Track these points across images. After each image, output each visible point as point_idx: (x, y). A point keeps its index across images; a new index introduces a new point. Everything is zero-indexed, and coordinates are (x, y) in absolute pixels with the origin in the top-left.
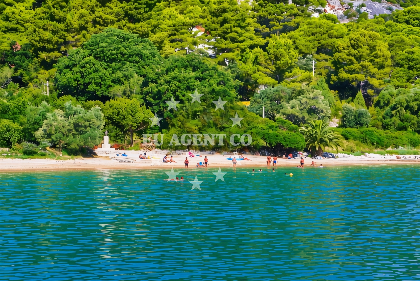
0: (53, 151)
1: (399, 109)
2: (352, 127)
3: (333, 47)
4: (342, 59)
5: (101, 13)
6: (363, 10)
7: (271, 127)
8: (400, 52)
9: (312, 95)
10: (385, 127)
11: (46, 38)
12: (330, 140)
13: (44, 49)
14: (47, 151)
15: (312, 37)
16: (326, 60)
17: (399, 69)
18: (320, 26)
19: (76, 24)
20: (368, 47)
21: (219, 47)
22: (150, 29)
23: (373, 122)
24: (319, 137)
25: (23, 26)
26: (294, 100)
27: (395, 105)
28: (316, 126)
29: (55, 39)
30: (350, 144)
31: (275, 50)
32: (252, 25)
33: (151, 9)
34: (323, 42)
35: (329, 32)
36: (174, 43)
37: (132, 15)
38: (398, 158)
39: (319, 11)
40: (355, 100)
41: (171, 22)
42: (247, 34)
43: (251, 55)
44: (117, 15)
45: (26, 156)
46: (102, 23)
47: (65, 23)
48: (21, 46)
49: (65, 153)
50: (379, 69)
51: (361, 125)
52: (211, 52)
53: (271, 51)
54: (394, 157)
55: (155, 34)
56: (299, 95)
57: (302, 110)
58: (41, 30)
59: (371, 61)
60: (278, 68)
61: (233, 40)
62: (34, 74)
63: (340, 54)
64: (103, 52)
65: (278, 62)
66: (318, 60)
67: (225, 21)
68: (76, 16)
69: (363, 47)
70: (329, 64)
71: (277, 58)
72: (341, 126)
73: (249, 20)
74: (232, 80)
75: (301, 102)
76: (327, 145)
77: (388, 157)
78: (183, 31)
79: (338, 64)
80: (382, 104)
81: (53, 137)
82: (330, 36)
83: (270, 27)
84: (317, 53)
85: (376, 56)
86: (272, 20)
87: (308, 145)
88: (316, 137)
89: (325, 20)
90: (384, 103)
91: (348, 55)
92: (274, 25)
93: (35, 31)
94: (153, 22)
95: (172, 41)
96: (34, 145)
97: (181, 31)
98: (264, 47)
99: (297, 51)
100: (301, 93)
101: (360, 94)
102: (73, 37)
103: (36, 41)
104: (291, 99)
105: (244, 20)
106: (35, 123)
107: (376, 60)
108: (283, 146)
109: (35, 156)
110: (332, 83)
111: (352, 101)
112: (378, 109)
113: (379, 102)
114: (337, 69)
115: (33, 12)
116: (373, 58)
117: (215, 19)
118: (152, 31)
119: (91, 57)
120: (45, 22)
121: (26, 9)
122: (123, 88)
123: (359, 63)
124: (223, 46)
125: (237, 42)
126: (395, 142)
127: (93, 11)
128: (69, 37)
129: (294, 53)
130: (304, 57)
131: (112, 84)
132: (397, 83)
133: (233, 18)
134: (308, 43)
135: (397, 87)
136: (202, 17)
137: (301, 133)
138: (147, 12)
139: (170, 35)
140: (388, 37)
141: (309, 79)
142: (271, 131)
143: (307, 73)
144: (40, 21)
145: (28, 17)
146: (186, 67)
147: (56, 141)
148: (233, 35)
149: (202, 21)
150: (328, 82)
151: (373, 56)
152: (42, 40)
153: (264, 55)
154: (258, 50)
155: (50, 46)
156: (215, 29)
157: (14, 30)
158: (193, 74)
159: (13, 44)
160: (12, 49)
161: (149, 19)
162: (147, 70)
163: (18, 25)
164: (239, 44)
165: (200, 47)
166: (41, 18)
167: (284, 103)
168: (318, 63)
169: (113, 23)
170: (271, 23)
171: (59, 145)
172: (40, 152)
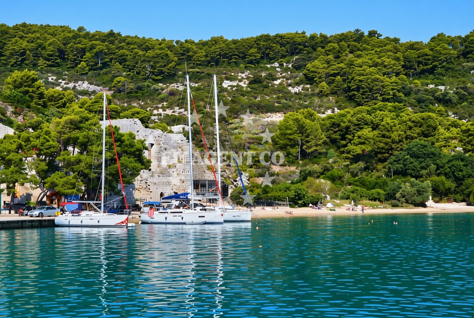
0: (407, 205)
5: (410, 133)
11: (381, 147)
13: (381, 153)
14: (404, 205)
19: (397, 139)
22: (435, 141)
25: (368, 141)
29: (386, 147)
37: (426, 134)
41: (443, 137)
44: (418, 134)
46: (411, 138)
47: (391, 139)
48: (368, 151)
49: (413, 205)
55: (437, 143)
58: (378, 143)
62: (375, 166)
64: (414, 153)
78: (449, 141)
81: (406, 197)
93: (375, 143)
94: (437, 137)
96: (397, 201)
102: (395, 146)
103: (376, 149)
106: (394, 190)
117: (464, 134)
119: (408, 156)
120: (381, 138)
122: (427, 171)
127: (405, 132)
128: (393, 146)
131: (420, 170)
136: (458, 134)
138: (433, 132)
145: (370, 136)
147: (408, 199)
149: (457, 136)
152: (378, 148)
155: (384, 151)
156: (465, 140)
157: (363, 143)
158: (462, 163)
159: (363, 151)
160: (363, 153)
161: (434, 135)
162: (438, 162)
163: (365, 141)
166: (377, 137)
169: (416, 138)
171: (410, 201)
172: (400, 205)
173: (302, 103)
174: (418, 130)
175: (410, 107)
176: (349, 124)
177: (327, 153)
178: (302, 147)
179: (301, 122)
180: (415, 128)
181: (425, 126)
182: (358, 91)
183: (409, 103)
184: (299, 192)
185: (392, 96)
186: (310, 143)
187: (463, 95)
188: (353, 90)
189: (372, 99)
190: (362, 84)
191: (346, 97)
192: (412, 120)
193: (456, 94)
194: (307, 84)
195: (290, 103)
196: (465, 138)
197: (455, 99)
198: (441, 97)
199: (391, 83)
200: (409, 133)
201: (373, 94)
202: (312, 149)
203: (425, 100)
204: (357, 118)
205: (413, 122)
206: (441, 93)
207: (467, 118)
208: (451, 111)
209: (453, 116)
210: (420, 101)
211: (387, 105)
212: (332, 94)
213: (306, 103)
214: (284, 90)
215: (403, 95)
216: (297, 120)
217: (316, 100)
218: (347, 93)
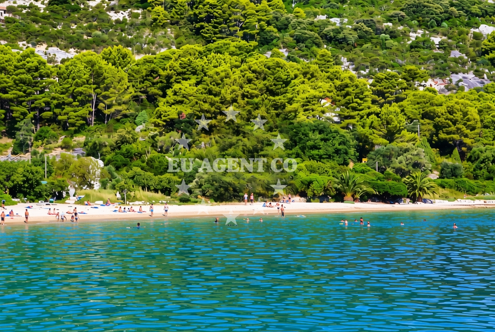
1: (486, 163)
2: (449, 178)
3: (434, 113)
4: (441, 123)
6: (460, 84)
7: (379, 179)
8: (487, 116)
9: (415, 153)
10: (476, 177)
11: (206, 109)
12: (428, 188)
14: (198, 199)
15: (417, 106)
16: (429, 124)
17: (487, 130)
18: (423, 97)
19: (229, 97)
20: (461, 113)
21: (343, 115)
22: (287, 101)
23: (466, 174)
24: (418, 186)
25: (188, 99)
26: (402, 156)
27: (484, 160)
28: (416, 176)
29: (213, 109)
30: (446, 191)
31: (387, 116)
32: (370, 97)
33: (286, 86)
34: (427, 109)
35: (431, 101)
36: (307, 112)
37: (272, 90)
38: (485, 202)
39: (424, 86)
40: (452, 156)
41: (304, 96)
42: (365, 104)
43: (368, 121)
44: (261, 90)
45: (182, 203)
46: (249, 96)
47: (220, 97)
48: (186, 115)
49: (213, 200)
50: (471, 130)
51: (456, 176)
52: (336, 119)
53: (383, 117)
54: (482, 202)
55: (291, 105)
56: (405, 153)
57: (407, 164)
58: (202, 102)
59: (465, 124)
60: (389, 131)
61: (354, 109)
62: (197, 138)
63: (439, 119)
65: (389, 126)
66: (423, 124)
67: (348, 94)
68: (229, 91)
69: (457, 112)
70: (431, 127)
71: (388, 123)
72: (440, 178)
73: (366, 93)
74: (351, 141)
75: (407, 158)
76: (426, 193)
77: (477, 202)
78: (314, 102)
79: (438, 127)
80: (473, 159)
81: (203, 187)
82: (432, 104)
83: (385, 98)
84: (422, 118)
85: (468, 120)
86: (387, 93)
87: (410, 192)
88: (416, 186)
89: (427, 92)
90: (475, 158)
91: (446, 120)
92: (388, 97)
93: (197, 103)
94: (289, 95)
95: (305, 110)
97: (312, 103)
98: (377, 115)
99: (405, 117)
100: (407, 150)
101: (456, 151)
103: (198, 111)
104: (399, 155)
105: (362, 93)
106: (190, 176)
107: (469, 123)
108: (389, 194)
109: (189, 203)
110: (433, 142)
111: (450, 157)
112: (470, 163)
113: (471, 157)
114: (437, 131)
115: (195, 88)
116: (465, 121)
117: (338, 92)
118: (288, 102)
120: (205, 96)
121: (190, 86)
123: (455, 125)
124: (346, 114)
125: (358, 110)
126: (483, 190)
127: (242, 87)
129: (402, 118)
130: (411, 122)
132: (485, 141)
133: (353, 92)
134: (414, 111)
135: (485, 145)
136: (329, 91)
137: (404, 183)
138: (283, 88)
139: (303, 106)
140: (478, 104)
141: (414, 139)
142: (379, 182)
143: (413, 135)
144: (201, 95)
145: (191, 92)
146: (314, 131)
147: (205, 191)
148: (354, 105)
149: (329, 94)
150: (430, 141)
151: (466, 120)
152: (202, 111)
153: (378, 121)
154: (373, 116)
155: (209, 115)
156: (339, 101)
157: (181, 102)
158: (319, 136)
159: (180, 114)
160: (179, 117)
161: (285, 93)
163: (184, 99)
164: (358, 112)
165: (328, 115)
166: (202, 93)
167: (393, 159)
168: (423, 127)
169: (257, 96)
170: (386, 95)
171: (208, 194)
172: (193, 199)
173: (125, 37)
174: (260, 84)
175: (284, 47)
176: (170, 72)
177: (135, 117)
178: (96, 106)
179: (96, 67)
180: (257, 82)
181: (271, 78)
182: (209, 22)
183: (283, 43)
184: (31, 176)
185: (258, 31)
186: (110, 100)
187: (366, 32)
188: (202, 20)
189: (227, 35)
190: (215, 12)
191: (191, 30)
192: (252, 69)
193: (355, 30)
194: (138, 8)
195: (106, 37)
196: (339, 98)
197: (353, 37)
198: (332, 34)
199: (257, 11)
200: (247, 88)
201: (229, 27)
202: (113, 110)
203: (306, 39)
204: (180, 64)
205: (254, 72)
206: (334, 27)
207: (367, 67)
208: (344, 55)
209: (348, 64)
210: (299, 40)
211: (229, 44)
212: (172, 24)
213: (130, 37)
214: (102, 17)
215: (275, 30)
216: (91, 64)
217: (147, 33)
218: (193, 24)
